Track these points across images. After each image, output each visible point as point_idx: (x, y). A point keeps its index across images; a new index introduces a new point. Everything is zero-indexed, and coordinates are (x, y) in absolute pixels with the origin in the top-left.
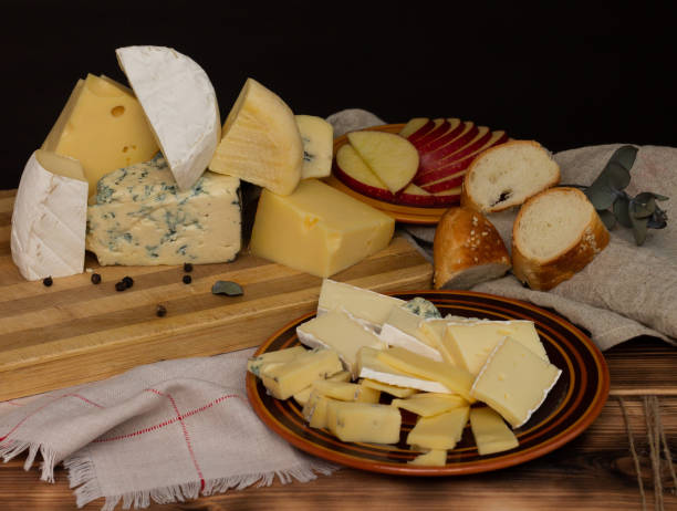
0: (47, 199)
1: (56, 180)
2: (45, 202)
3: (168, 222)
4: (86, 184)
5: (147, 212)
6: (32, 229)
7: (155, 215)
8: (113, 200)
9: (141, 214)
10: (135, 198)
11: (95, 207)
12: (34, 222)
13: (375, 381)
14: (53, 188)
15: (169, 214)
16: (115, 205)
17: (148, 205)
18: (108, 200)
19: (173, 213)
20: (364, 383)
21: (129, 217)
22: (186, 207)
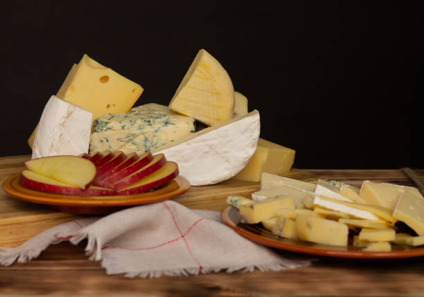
0: (64, 122)
1: (72, 108)
2: (63, 125)
3: (145, 146)
4: (91, 114)
5: (130, 138)
6: (52, 145)
7: (136, 140)
8: (108, 128)
9: (127, 139)
10: (123, 128)
11: (95, 134)
12: (54, 140)
13: (325, 209)
14: (69, 114)
15: (146, 139)
16: (109, 132)
17: (133, 133)
18: (105, 129)
19: (149, 138)
20: (317, 210)
21: (118, 142)
22: (159, 134)
